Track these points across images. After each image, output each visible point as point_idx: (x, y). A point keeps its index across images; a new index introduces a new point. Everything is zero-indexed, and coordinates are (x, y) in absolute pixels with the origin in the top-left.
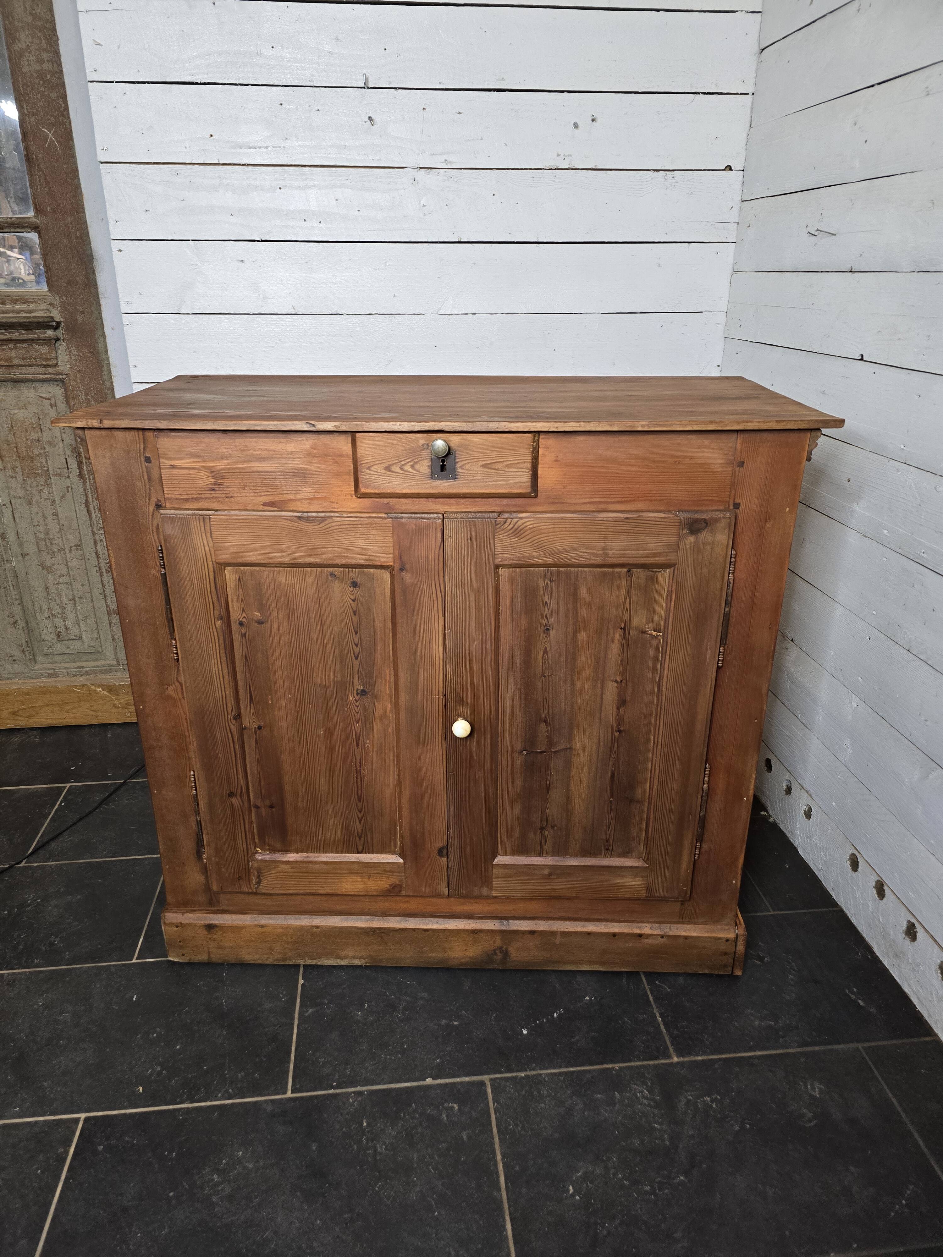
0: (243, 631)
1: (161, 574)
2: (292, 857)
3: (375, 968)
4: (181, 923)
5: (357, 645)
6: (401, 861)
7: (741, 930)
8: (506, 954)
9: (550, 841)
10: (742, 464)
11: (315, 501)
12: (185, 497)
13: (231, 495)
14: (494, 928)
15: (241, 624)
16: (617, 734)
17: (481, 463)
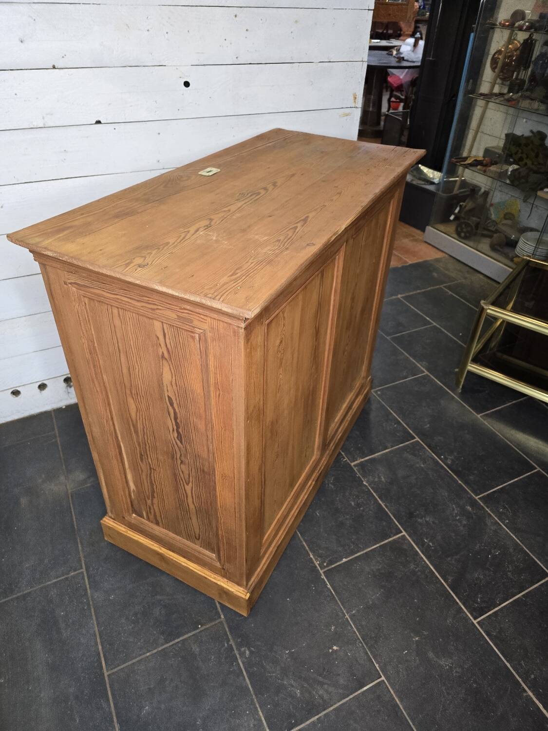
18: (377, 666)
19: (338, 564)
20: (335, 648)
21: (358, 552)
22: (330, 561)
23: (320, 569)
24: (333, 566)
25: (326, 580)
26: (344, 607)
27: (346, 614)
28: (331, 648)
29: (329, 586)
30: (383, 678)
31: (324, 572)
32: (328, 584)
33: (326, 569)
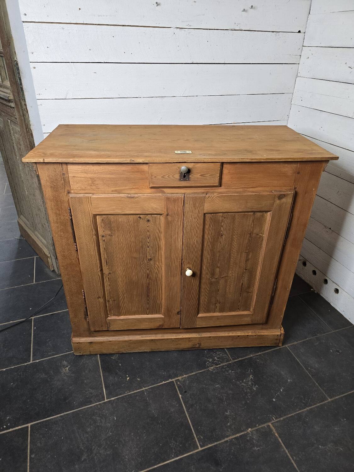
0: (104, 239)
1: (70, 219)
2: (122, 317)
3: (152, 352)
4: (79, 342)
5: (148, 243)
6: (163, 317)
7: (283, 332)
8: (200, 344)
9: (218, 308)
10: (299, 173)
11: (133, 190)
12: (79, 188)
13: (99, 187)
14: (196, 336)
15: (103, 236)
16: (245, 270)
17: (200, 175)
18: (113, 399)
19: (178, 391)
20: (128, 378)
21: (186, 407)
22: (180, 386)
23: (175, 379)
24: (177, 388)
25: (168, 381)
26: (149, 388)
27: (145, 389)
28: (129, 377)
29: (163, 382)
30: (106, 400)
31: (173, 381)
32: (165, 382)
33: (175, 383)
